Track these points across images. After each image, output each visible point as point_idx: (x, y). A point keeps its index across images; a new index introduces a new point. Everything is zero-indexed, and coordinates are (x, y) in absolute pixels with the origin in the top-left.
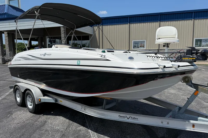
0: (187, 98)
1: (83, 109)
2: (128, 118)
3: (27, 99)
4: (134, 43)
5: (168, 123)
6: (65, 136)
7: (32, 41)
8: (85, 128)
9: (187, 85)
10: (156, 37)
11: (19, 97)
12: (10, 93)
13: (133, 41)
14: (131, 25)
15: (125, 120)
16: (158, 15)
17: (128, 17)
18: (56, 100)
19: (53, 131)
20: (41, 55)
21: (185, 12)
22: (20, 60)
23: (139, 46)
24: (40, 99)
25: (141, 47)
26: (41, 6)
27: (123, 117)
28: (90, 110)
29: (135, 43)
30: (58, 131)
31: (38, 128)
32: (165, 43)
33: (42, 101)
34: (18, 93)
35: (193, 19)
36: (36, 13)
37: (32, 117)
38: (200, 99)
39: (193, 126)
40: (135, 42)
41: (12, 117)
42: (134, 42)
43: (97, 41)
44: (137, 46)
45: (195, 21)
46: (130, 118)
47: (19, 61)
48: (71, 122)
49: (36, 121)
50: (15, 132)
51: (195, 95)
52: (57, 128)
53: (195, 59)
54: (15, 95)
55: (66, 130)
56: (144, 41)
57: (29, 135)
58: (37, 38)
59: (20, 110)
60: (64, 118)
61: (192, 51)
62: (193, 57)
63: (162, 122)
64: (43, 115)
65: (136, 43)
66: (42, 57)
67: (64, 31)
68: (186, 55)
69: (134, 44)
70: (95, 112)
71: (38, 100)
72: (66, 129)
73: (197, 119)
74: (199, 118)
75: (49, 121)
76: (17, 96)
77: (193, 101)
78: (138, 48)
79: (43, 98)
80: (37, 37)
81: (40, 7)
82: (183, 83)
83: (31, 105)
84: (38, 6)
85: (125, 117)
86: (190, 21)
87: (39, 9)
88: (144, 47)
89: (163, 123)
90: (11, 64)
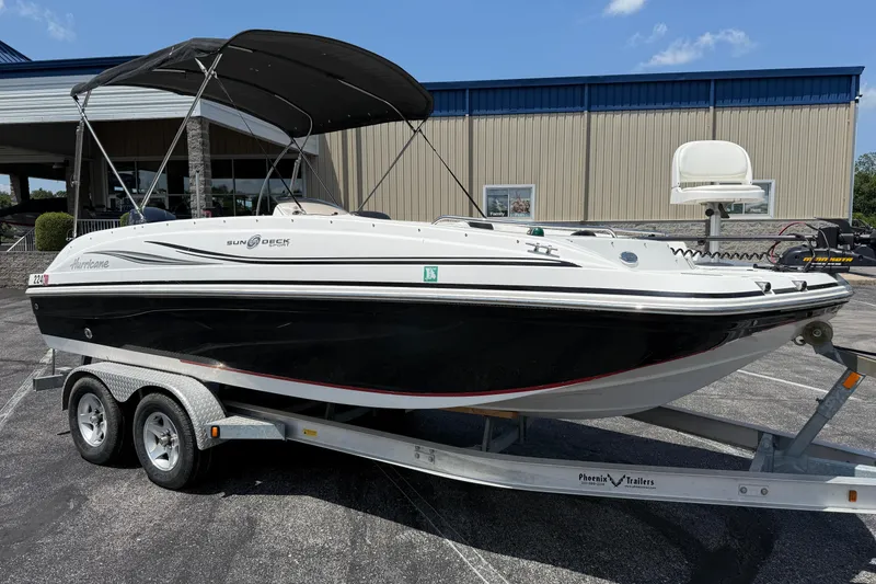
0: (817, 400)
1: (424, 459)
2: (616, 482)
3: (146, 428)
4: (488, 196)
5: (764, 492)
6: (362, 569)
7: (30, 179)
8: (425, 533)
9: (818, 355)
10: (676, 179)
11: (92, 427)
12: (17, 410)
13: (484, 188)
14: (475, 121)
15: (607, 490)
16: (583, 86)
17: (464, 90)
18: (288, 430)
19: (303, 557)
20: (229, 243)
21: (683, 79)
22: (105, 265)
23: (510, 208)
24: (218, 427)
25: (515, 210)
26: (231, 40)
27: (598, 478)
28: (459, 459)
29: (492, 194)
30: (323, 552)
31: (234, 546)
32: (713, 203)
33: (225, 436)
34: (87, 408)
35: (711, 108)
36: (202, 67)
37: (182, 504)
38: (791, 409)
39: (852, 496)
40: (493, 190)
41: (91, 510)
42: (488, 190)
43: (337, 184)
44: (500, 209)
45: (719, 113)
46: (625, 480)
47: (101, 270)
48: (359, 516)
49: (209, 521)
50: (144, 571)
51: (844, 387)
52: (311, 541)
53: (850, 260)
54: (74, 416)
55: (353, 549)
56: (530, 189)
57: (211, 578)
58: (59, 164)
59: (112, 481)
60: (322, 503)
61: (839, 234)
62: (843, 256)
63: (743, 491)
64: (223, 494)
65: (495, 197)
66: (242, 251)
67: (203, 136)
68: (817, 247)
69: (491, 199)
70: (478, 467)
71: (209, 433)
72: (353, 542)
73: (853, 470)
74: (859, 468)
75: (267, 518)
76: (80, 421)
77: (838, 409)
78: (506, 215)
79: (224, 422)
80: (61, 159)
81: (225, 47)
82: (803, 348)
83: (165, 457)
84: (215, 41)
85: (605, 479)
86: (702, 113)
87: (220, 52)
88: (527, 211)
89: (748, 493)
90: (47, 280)
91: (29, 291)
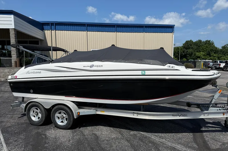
11: (35, 116)
16: (115, 26)
22: (40, 73)
33: (81, 114)
34: (32, 112)
35: (144, 32)
46: (182, 115)
51: (218, 93)
54: (28, 114)
67: (15, 34)
71: (77, 114)
76: (31, 115)
79: (80, 111)
83: (62, 122)
90: (16, 77)
91: (9, 80)
